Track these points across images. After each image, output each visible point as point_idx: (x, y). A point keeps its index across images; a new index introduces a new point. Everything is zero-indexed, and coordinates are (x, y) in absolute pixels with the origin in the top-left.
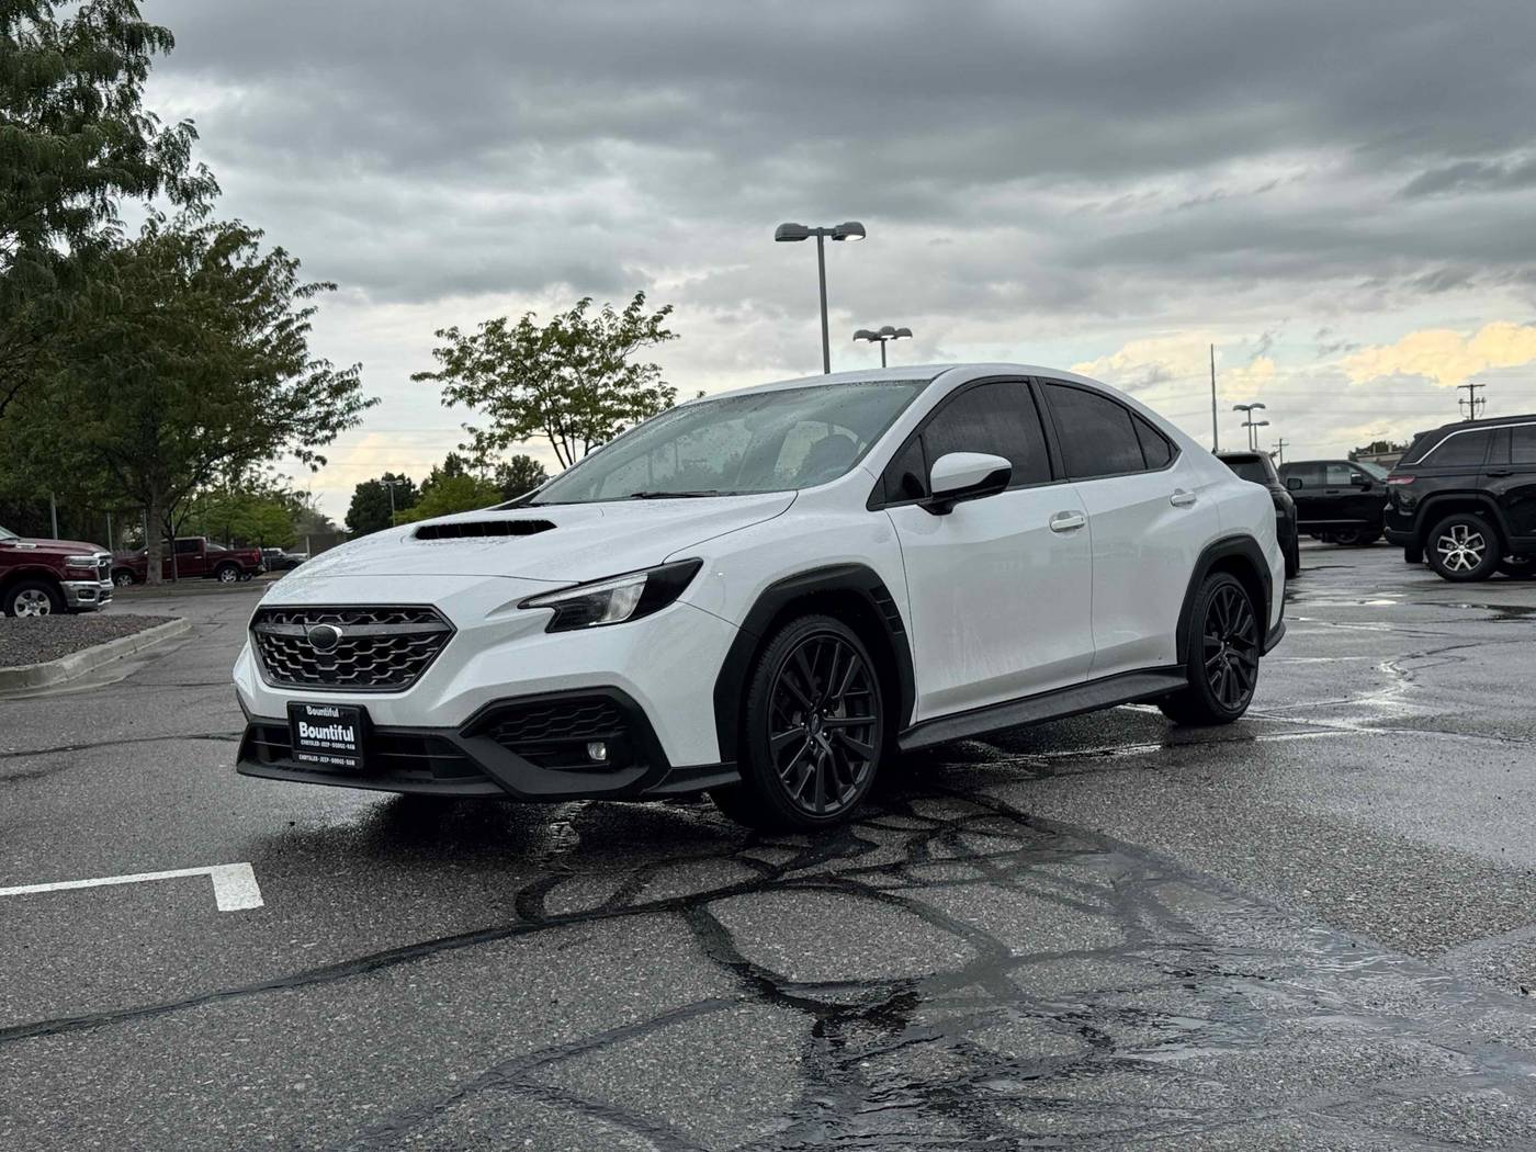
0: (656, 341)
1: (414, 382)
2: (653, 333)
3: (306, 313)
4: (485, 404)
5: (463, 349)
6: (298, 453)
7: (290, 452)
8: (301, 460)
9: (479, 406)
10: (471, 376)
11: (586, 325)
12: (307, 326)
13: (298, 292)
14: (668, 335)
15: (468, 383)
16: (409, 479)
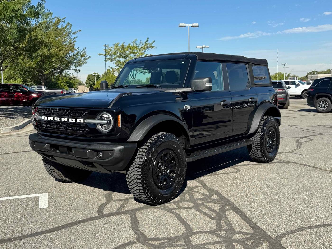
0: (152, 49)
1: (99, 56)
2: (151, 47)
3: (75, 38)
4: (114, 62)
5: (109, 49)
6: (74, 70)
7: (72, 70)
8: (74, 71)
9: (113, 62)
10: (111, 55)
11: (136, 45)
12: (75, 41)
13: (73, 34)
14: (154, 47)
15: (110, 57)
16: (99, 74)
